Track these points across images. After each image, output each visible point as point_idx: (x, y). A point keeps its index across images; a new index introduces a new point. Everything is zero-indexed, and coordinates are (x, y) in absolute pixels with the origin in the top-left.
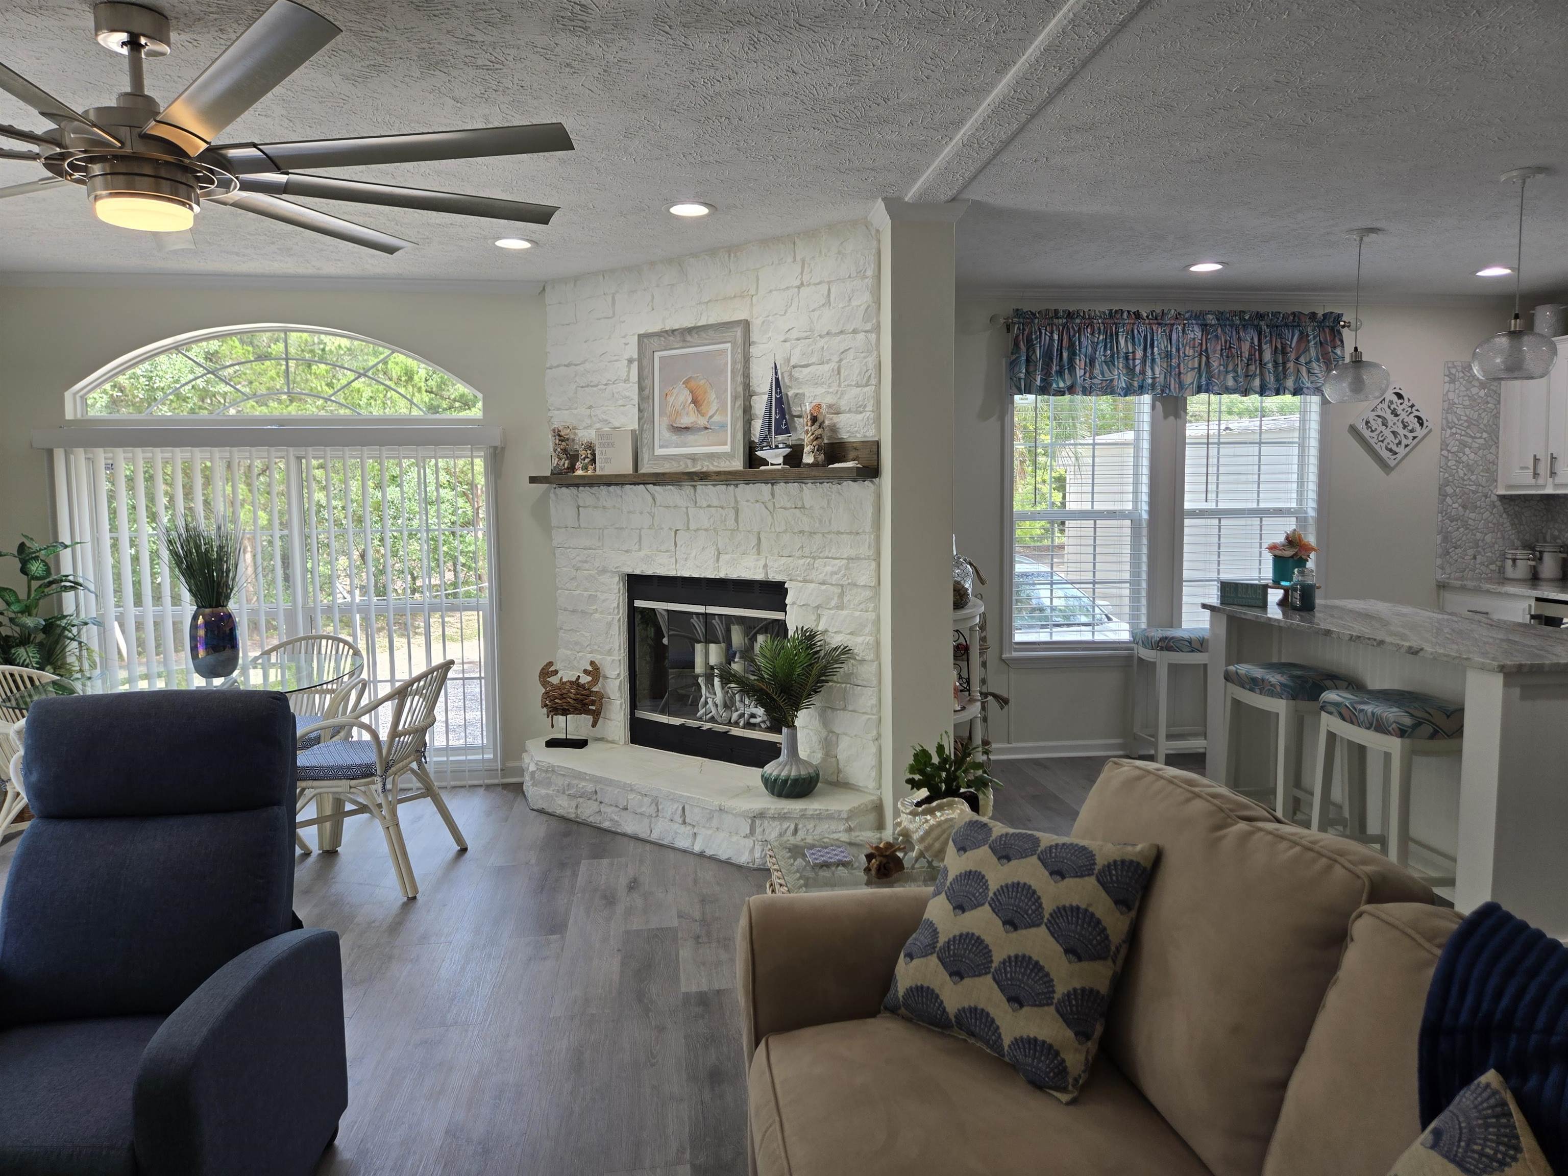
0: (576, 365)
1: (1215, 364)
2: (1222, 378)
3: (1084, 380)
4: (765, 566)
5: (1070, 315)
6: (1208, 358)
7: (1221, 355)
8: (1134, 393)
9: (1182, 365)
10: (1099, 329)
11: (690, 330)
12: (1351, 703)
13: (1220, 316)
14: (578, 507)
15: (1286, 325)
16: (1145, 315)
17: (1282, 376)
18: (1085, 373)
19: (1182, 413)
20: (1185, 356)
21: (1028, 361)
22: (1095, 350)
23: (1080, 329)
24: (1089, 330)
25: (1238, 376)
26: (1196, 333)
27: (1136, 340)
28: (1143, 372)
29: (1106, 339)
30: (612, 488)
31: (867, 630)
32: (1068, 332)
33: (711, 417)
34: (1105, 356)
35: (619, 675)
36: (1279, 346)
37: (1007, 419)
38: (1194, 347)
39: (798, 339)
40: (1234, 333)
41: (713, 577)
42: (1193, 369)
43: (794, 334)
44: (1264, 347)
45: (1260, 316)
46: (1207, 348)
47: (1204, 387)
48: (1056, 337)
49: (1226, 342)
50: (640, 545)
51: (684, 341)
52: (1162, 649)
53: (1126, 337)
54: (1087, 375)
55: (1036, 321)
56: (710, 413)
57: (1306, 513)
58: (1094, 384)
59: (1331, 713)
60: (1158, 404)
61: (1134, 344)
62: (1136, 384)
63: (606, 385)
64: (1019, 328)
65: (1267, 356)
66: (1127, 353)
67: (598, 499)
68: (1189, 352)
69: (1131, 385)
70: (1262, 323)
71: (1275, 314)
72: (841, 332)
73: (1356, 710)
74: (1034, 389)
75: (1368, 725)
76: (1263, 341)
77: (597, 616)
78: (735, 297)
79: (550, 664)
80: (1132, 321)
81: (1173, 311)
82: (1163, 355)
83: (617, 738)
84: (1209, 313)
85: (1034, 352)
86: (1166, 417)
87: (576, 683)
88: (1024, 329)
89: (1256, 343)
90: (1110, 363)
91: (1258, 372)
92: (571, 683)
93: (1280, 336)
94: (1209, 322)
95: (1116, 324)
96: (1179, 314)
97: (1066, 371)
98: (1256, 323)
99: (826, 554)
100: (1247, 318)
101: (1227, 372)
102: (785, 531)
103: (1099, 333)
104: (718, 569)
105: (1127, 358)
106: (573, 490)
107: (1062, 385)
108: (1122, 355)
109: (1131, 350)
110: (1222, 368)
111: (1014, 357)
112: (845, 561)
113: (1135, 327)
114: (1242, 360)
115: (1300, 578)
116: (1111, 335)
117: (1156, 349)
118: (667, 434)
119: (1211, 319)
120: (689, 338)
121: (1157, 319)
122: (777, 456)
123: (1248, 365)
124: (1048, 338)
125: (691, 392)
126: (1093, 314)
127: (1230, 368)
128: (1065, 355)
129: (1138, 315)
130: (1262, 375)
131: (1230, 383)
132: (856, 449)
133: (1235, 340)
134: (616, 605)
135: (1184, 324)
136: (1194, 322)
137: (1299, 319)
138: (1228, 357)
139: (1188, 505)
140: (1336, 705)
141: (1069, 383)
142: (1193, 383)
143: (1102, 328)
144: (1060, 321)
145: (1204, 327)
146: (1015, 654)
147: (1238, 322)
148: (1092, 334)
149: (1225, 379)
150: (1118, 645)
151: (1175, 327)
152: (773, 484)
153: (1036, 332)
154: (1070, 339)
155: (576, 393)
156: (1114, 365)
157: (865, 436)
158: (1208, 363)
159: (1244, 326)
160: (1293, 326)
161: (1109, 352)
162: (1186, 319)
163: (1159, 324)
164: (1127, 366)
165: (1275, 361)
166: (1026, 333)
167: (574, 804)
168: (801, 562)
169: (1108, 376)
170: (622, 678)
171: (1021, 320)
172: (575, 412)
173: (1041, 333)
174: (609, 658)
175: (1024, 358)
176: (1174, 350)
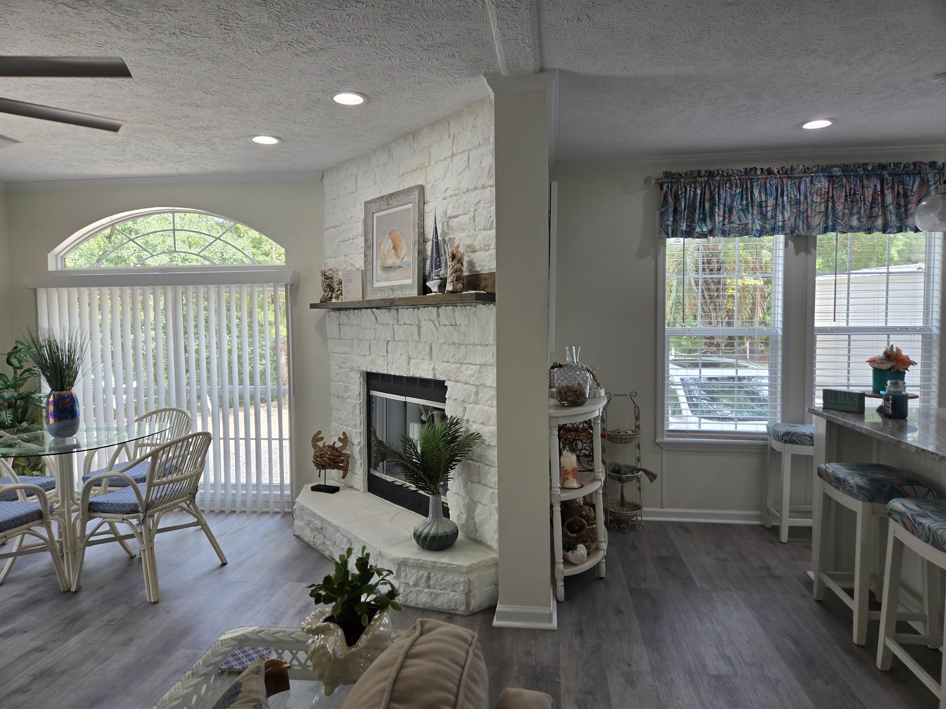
0: (338, 227)
1: (840, 207)
2: (846, 219)
3: (723, 225)
4: (434, 369)
5: (711, 174)
6: (833, 203)
7: (846, 200)
8: (767, 233)
9: (809, 210)
10: (736, 184)
11: (391, 196)
12: (912, 515)
13: (845, 169)
14: (340, 324)
15: (908, 173)
16: (776, 170)
17: (904, 216)
18: (724, 220)
19: (812, 249)
20: (813, 202)
21: (675, 211)
22: (733, 201)
23: (719, 185)
24: (728, 185)
25: (861, 217)
26: (823, 184)
27: (768, 191)
28: (774, 217)
29: (742, 192)
30: (356, 311)
32: (710, 188)
33: (403, 258)
34: (742, 205)
35: (359, 443)
36: (901, 191)
37: (660, 257)
38: (821, 195)
39: (451, 197)
40: (858, 182)
42: (820, 213)
43: (449, 193)
44: (886, 192)
45: (883, 167)
46: (833, 195)
47: (830, 227)
48: (699, 192)
49: (850, 190)
50: (370, 352)
51: (388, 204)
52: (786, 442)
53: (760, 190)
54: (727, 221)
55: (683, 180)
56: (402, 256)
57: (931, 330)
58: (732, 228)
59: (896, 521)
60: (790, 243)
61: (766, 195)
62: (768, 226)
63: (353, 239)
64: (668, 186)
65: (889, 199)
66: (760, 202)
67: (349, 318)
68: (817, 199)
69: (764, 227)
70: (885, 173)
71: (897, 165)
72: (476, 188)
73: (915, 522)
74: (679, 232)
75: (926, 539)
76: (886, 187)
77: (349, 400)
78: (417, 169)
79: (320, 432)
80: (765, 177)
81: (801, 167)
82: (793, 203)
83: (358, 487)
84: (835, 166)
85: (680, 205)
86: (797, 253)
87: (332, 447)
88: (672, 187)
89: (879, 189)
90: (745, 211)
91: (880, 213)
92: (329, 446)
93: (902, 182)
94: (834, 174)
95: (751, 179)
96: (808, 168)
97: (708, 218)
98: (878, 172)
99: (468, 361)
100: (870, 168)
101: (851, 214)
102: (444, 343)
103: (736, 187)
104: (409, 370)
105: (761, 206)
106: (337, 313)
107: (705, 229)
108: (756, 203)
109: (764, 199)
110: (846, 211)
111: (664, 209)
112: (478, 367)
113: (768, 181)
114: (865, 204)
115: (893, 389)
116: (747, 188)
117: (785, 198)
118: (380, 272)
119: (836, 171)
120: (390, 202)
121: (788, 173)
122: (435, 285)
123: (872, 208)
124: (692, 193)
125: (393, 241)
126: (730, 172)
127: (855, 210)
128: (707, 205)
129: (770, 172)
130: (884, 215)
131: (855, 222)
132: (485, 279)
133: (859, 188)
134: (358, 393)
135: (812, 177)
136: (821, 174)
137: (920, 167)
138: (852, 202)
139: (817, 324)
140: (901, 514)
141: (710, 227)
142: (820, 224)
143: (739, 183)
144: (703, 179)
145: (831, 179)
146: (667, 439)
147: (862, 173)
148: (731, 188)
149: (849, 220)
150: (756, 436)
151: (804, 179)
152: (438, 307)
153: (681, 189)
154: (711, 193)
155: (338, 246)
156: (749, 212)
157: (490, 269)
158: (834, 208)
159: (867, 175)
160: (914, 174)
161: (745, 202)
162: (814, 173)
163: (789, 178)
164: (761, 213)
165: (897, 204)
166: (674, 190)
167: (313, 534)
168: (454, 366)
169: (744, 221)
170: (362, 445)
171: (670, 180)
172: (337, 259)
173: (686, 189)
174: (355, 430)
175: (671, 209)
176: (802, 198)
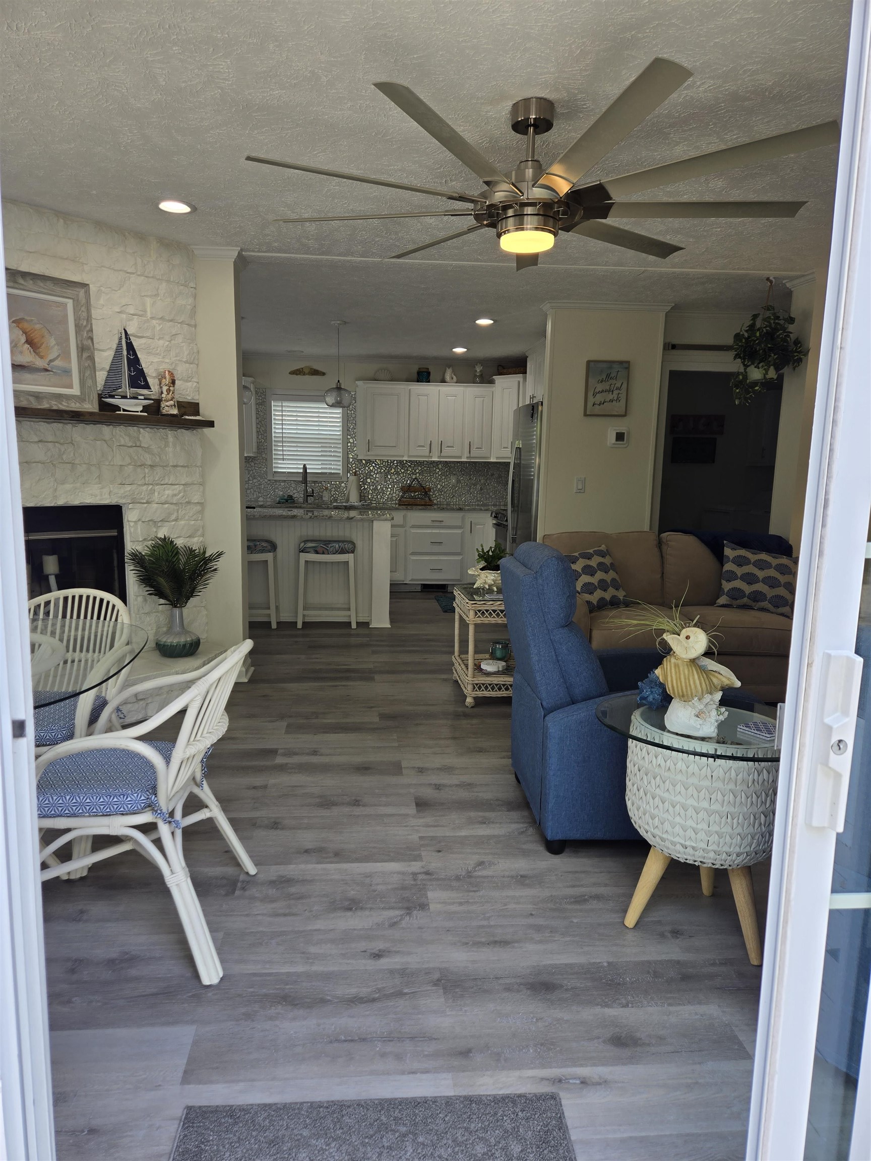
11: (24, 274)
31: (199, 533)
33: (52, 361)
39: (134, 315)
41: (52, 505)
43: (130, 310)
51: (15, 282)
56: (51, 357)
78: (66, 259)
99: (166, 481)
102: (129, 465)
104: (55, 497)
112: (182, 487)
120: (21, 281)
122: (136, 405)
125: (25, 332)
152: (114, 426)
157: (193, 399)
168: (145, 488)
